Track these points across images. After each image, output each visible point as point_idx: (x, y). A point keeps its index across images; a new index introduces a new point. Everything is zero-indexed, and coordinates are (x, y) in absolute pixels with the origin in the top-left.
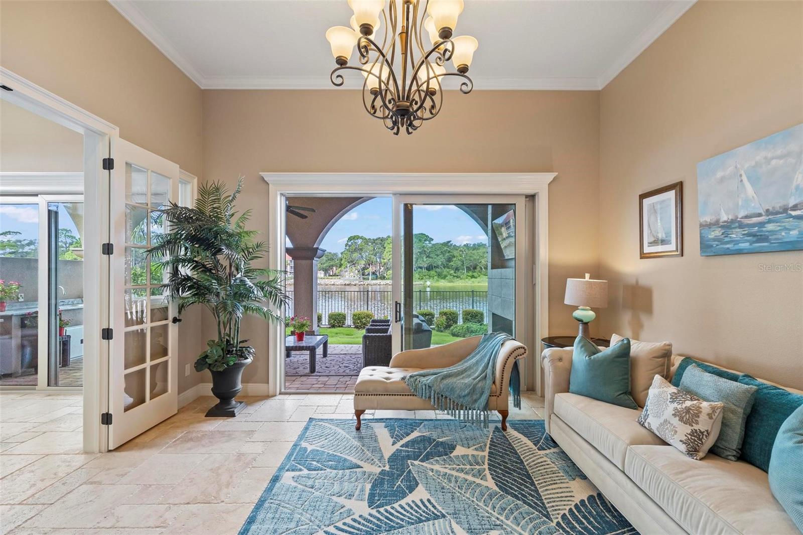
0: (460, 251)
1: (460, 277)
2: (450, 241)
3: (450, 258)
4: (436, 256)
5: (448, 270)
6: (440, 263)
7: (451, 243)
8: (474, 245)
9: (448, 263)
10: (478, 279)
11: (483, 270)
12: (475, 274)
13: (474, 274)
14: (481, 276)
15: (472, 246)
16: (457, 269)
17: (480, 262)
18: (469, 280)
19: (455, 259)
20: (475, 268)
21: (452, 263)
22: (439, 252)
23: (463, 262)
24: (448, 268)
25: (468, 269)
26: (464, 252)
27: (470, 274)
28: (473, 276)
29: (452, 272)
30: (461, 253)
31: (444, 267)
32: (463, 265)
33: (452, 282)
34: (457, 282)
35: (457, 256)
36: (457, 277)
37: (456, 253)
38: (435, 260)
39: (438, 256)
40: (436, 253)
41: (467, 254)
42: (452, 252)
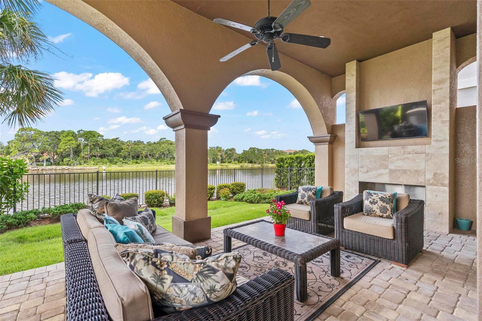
0: (127, 145)
3: (119, 150)
4: (108, 148)
5: (118, 158)
6: (112, 153)
7: (119, 139)
8: (135, 141)
9: (117, 153)
10: (141, 164)
11: (144, 158)
12: (138, 161)
14: (143, 162)
16: (125, 158)
19: (123, 151)
20: (138, 157)
21: (121, 153)
22: (110, 145)
23: (129, 152)
25: (133, 158)
26: (130, 146)
27: (135, 161)
28: (137, 162)
29: (121, 159)
30: (128, 147)
31: (115, 156)
32: (129, 155)
33: (122, 166)
34: (126, 167)
35: (125, 149)
36: (125, 163)
37: (123, 147)
38: (108, 151)
39: (109, 148)
40: (108, 146)
41: (132, 147)
42: (120, 146)
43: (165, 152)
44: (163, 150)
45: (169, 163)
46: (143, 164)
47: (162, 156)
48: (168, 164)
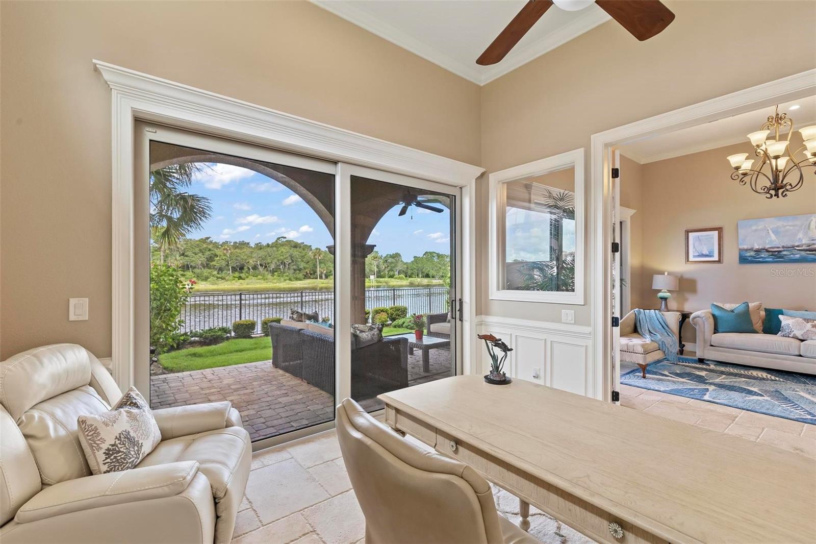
0: (224, 249)
2: (208, 238)
5: (210, 271)
9: (208, 262)
10: (247, 281)
11: (251, 270)
12: (243, 275)
13: (241, 275)
14: (250, 277)
15: (232, 244)
16: (220, 270)
17: (248, 262)
19: (218, 258)
20: (242, 268)
21: (214, 263)
22: (197, 250)
23: (228, 261)
24: (210, 268)
25: (234, 270)
26: (230, 251)
27: (237, 274)
28: (240, 277)
29: (215, 273)
30: (225, 252)
31: (204, 267)
32: (228, 265)
33: (216, 284)
34: (223, 285)
35: (220, 256)
36: (221, 278)
37: (218, 252)
38: (193, 259)
39: (196, 254)
40: (194, 251)
41: (231, 253)
42: (212, 251)
44: (282, 257)
46: (251, 281)
47: (281, 267)
48: (290, 280)
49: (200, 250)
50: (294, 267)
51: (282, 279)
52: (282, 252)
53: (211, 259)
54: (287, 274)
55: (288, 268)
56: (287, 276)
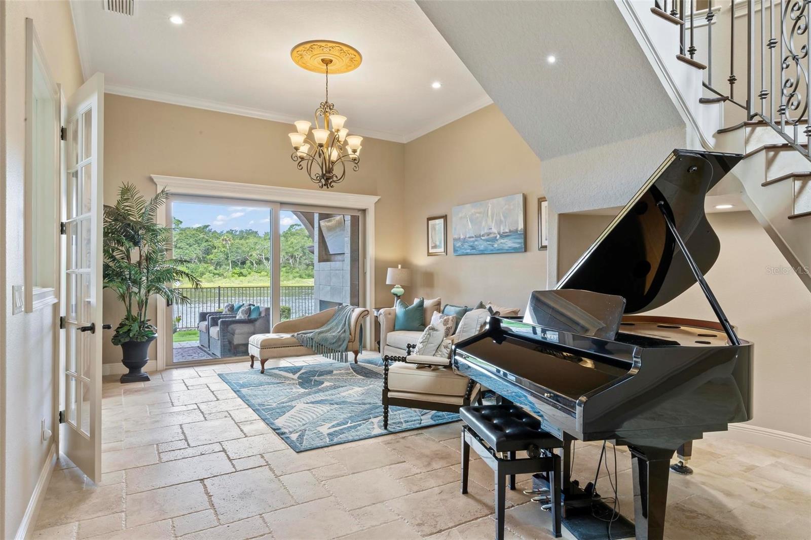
0: (223, 240)
1: (223, 275)
2: (207, 226)
3: (208, 249)
4: (188, 246)
5: (206, 265)
6: (195, 256)
7: (210, 228)
8: (241, 232)
9: (204, 255)
10: (249, 277)
11: (255, 265)
12: (244, 271)
13: (242, 271)
14: (252, 273)
15: (238, 233)
16: (218, 264)
17: (251, 255)
18: (236, 279)
19: (216, 251)
20: (243, 263)
21: (211, 256)
22: (191, 241)
23: (227, 254)
24: (206, 262)
25: (235, 264)
26: (229, 242)
27: (237, 270)
28: (241, 273)
29: (212, 268)
30: (224, 242)
31: (200, 261)
32: (227, 259)
33: (212, 281)
34: (219, 282)
35: (219, 247)
36: (218, 274)
37: (217, 243)
38: (187, 251)
39: (190, 246)
40: (188, 242)
41: (232, 244)
42: (210, 241)
43: (296, 254)
44: (291, 250)
45: (304, 276)
46: (253, 278)
47: (291, 261)
48: (301, 277)
49: (196, 241)
50: (307, 261)
51: (291, 276)
52: (292, 243)
53: (207, 252)
54: (298, 270)
55: (300, 262)
56: (297, 272)
